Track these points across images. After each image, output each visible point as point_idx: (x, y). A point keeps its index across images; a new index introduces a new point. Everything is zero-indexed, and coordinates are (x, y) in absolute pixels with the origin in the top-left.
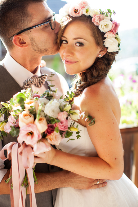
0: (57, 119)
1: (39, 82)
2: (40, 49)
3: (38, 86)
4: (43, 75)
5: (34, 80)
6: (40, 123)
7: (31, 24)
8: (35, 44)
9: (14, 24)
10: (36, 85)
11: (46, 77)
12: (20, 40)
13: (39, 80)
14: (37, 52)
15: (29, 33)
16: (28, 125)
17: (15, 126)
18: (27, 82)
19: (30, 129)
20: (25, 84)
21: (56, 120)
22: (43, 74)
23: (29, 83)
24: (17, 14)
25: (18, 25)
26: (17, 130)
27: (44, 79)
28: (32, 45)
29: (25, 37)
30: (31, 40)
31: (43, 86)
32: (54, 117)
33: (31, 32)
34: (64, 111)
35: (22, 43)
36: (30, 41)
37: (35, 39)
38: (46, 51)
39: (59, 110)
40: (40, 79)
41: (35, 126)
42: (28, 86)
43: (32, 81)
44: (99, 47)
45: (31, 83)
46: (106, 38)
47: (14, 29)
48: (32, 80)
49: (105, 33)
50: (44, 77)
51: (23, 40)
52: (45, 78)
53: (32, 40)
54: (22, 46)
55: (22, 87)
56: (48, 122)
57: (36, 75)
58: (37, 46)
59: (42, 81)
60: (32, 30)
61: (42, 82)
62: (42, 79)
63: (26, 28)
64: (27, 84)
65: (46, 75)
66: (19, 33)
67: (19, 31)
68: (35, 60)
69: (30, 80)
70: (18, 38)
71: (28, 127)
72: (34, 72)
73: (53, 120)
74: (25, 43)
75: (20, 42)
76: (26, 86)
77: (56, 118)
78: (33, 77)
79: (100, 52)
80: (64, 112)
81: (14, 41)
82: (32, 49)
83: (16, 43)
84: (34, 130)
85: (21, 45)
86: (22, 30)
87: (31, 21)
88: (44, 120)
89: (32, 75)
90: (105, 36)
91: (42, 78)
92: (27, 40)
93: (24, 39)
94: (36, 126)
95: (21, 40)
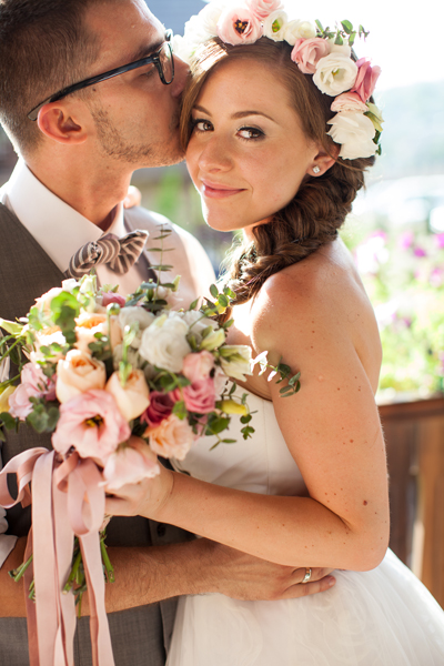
0: (180, 375)
1: (122, 258)
2: (127, 149)
3: (116, 270)
4: (135, 235)
5: (104, 249)
6: (125, 388)
7: (97, 67)
8: (109, 130)
10: (112, 266)
11: (144, 241)
13: (122, 250)
14: (117, 156)
15: (89, 97)
16: (87, 396)
17: (44, 396)
18: (85, 256)
19: (94, 409)
20: (77, 264)
21: (177, 380)
22: (135, 232)
23: (90, 259)
24: (52, 35)
25: (53, 71)
26: (52, 409)
27: (137, 247)
28: (101, 135)
30: (96, 119)
32: (172, 370)
33: (96, 94)
34: (203, 349)
35: (69, 129)
36: (94, 123)
37: (111, 116)
38: (146, 154)
39: (187, 345)
40: (124, 246)
41: (109, 399)
42: (87, 270)
43: (99, 254)
44: (313, 144)
45: (96, 259)
46: (336, 113)
47: (42, 84)
48: (100, 249)
49: (333, 99)
50: (137, 239)
51: (70, 118)
52: (139, 243)
53: (101, 118)
54: (68, 139)
55: (67, 272)
56: (152, 385)
57: (111, 235)
58: (117, 138)
59: (129, 252)
60: (100, 85)
61: (131, 258)
62: (130, 247)
63: (79, 79)
64: (82, 263)
65: (143, 235)
66: (57, 98)
67: (59, 89)
68: (108, 185)
69: (92, 251)
70: (56, 112)
71: (88, 400)
72: (106, 223)
73: (169, 379)
74: (78, 129)
75: (63, 125)
76: (79, 270)
77: (178, 371)
78: (101, 240)
79: (316, 158)
80: (204, 353)
81: (44, 121)
82: (100, 148)
83: (48, 130)
84: (106, 412)
85: (65, 136)
86: (67, 85)
87: (96, 57)
88: (137, 377)
89: (99, 233)
90: (335, 107)
91: (132, 243)
92: (84, 120)
93: (75, 117)
94: (114, 397)
95: (65, 120)
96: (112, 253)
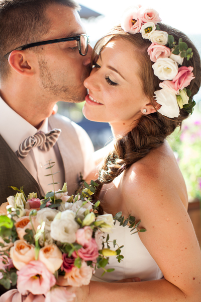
0: (76, 243)
1: (46, 144)
2: (55, 86)
3: (43, 150)
4: (54, 132)
5: (38, 139)
8: (47, 73)
9: (16, 31)
10: (41, 148)
11: (59, 135)
12: (22, 60)
13: (47, 140)
14: (48, 89)
15: (39, 52)
18: (28, 144)
19: (34, 272)
20: (23, 148)
21: (74, 247)
22: (54, 130)
23: (30, 145)
24: (27, 15)
25: (23, 33)
26: (13, 274)
27: (55, 138)
28: (42, 76)
29: (30, 56)
30: (40, 65)
31: (51, 149)
32: (70, 242)
33: (43, 51)
34: (85, 226)
35: (25, 67)
36: (39, 67)
37: (48, 65)
40: (48, 137)
41: (42, 265)
42: (28, 151)
43: (35, 143)
45: (33, 145)
46: (161, 88)
47: (15, 40)
48: (36, 140)
50: (55, 134)
51: (26, 62)
52: (56, 136)
53: (43, 65)
54: (23, 72)
56: (63, 251)
58: (50, 78)
59: (50, 140)
60: (46, 46)
61: (51, 143)
62: (51, 138)
63: (35, 41)
64: (26, 148)
65: (58, 132)
66: (24, 48)
67: (24, 44)
69: (32, 141)
70: (20, 56)
71: (30, 268)
72: (38, 126)
73: (70, 247)
74: (29, 68)
75: (22, 64)
76: (24, 151)
77: (74, 241)
79: (147, 105)
80: (86, 228)
82: (40, 83)
83: (13, 64)
84: (41, 272)
85: (22, 70)
86: (29, 43)
87: (47, 31)
88: (53, 249)
89: (35, 130)
90: (161, 85)
91: (52, 136)
93: (29, 61)
94: (44, 264)
95: (24, 62)
96: (41, 141)
